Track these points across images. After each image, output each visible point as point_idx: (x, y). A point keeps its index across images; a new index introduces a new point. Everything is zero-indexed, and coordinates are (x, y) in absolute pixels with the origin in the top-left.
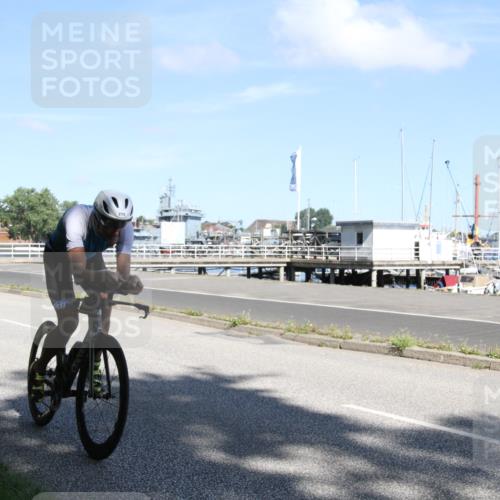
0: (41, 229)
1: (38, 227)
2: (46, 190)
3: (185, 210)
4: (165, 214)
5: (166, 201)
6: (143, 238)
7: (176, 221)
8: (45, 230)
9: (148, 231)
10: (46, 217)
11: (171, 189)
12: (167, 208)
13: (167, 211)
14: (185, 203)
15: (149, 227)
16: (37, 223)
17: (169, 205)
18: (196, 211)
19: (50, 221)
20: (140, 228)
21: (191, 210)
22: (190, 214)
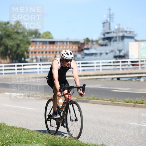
0: (15, 52)
1: (14, 50)
2: (18, 22)
3: (122, 32)
4: (107, 36)
5: (107, 25)
6: (92, 54)
7: (116, 41)
8: (18, 51)
9: (95, 49)
10: (18, 42)
11: (110, 16)
12: (109, 31)
13: (108, 33)
14: (121, 27)
15: (96, 46)
16: (12, 46)
17: (110, 29)
18: (130, 32)
19: (22, 45)
20: (89, 47)
21: (126, 32)
22: (126, 35)
